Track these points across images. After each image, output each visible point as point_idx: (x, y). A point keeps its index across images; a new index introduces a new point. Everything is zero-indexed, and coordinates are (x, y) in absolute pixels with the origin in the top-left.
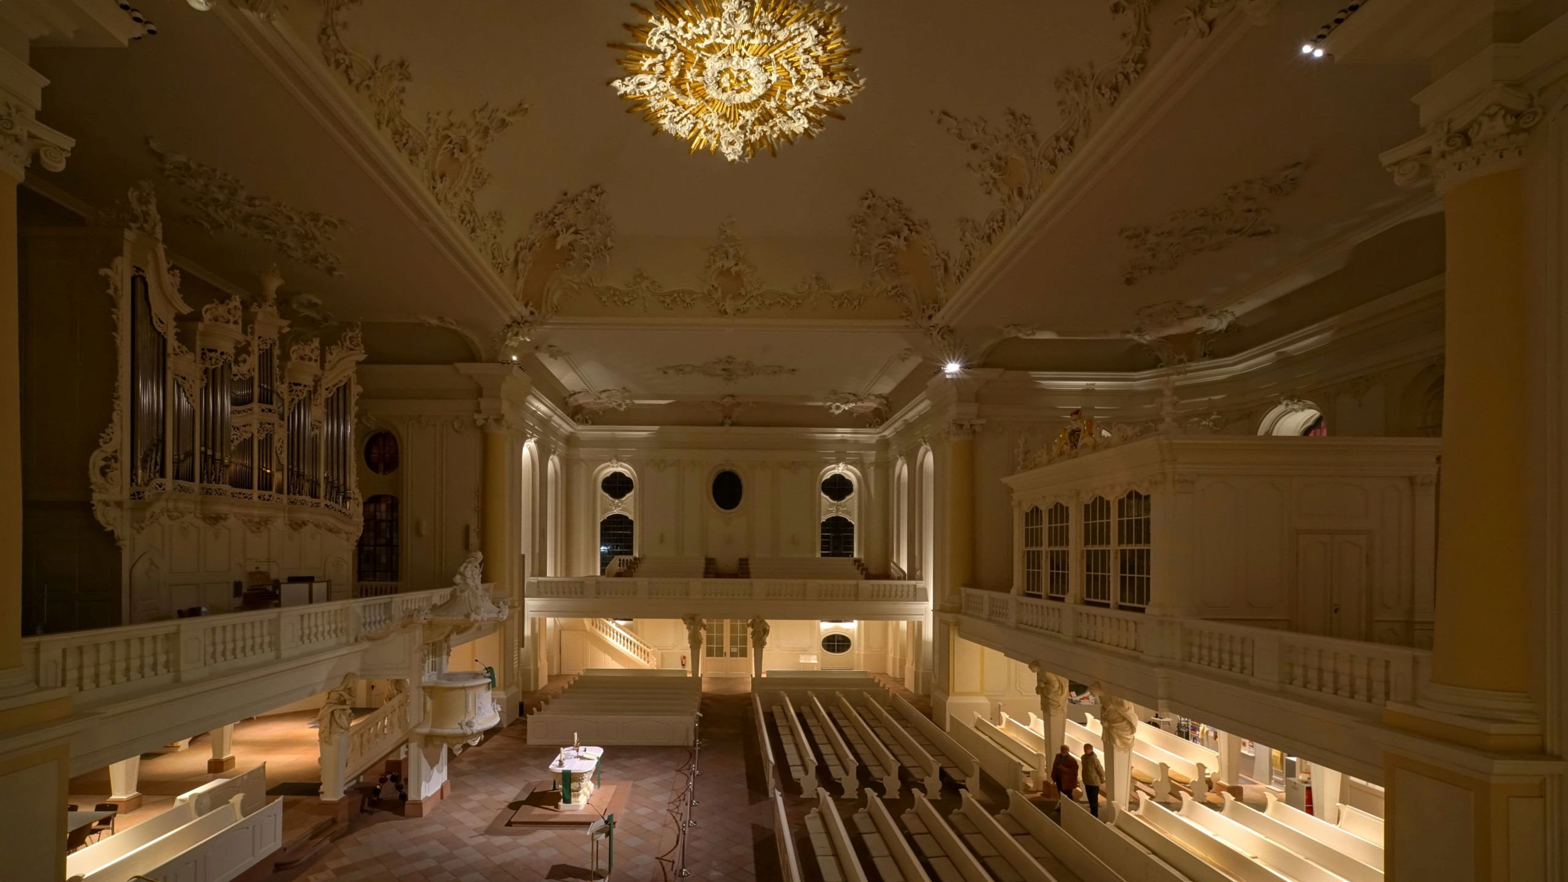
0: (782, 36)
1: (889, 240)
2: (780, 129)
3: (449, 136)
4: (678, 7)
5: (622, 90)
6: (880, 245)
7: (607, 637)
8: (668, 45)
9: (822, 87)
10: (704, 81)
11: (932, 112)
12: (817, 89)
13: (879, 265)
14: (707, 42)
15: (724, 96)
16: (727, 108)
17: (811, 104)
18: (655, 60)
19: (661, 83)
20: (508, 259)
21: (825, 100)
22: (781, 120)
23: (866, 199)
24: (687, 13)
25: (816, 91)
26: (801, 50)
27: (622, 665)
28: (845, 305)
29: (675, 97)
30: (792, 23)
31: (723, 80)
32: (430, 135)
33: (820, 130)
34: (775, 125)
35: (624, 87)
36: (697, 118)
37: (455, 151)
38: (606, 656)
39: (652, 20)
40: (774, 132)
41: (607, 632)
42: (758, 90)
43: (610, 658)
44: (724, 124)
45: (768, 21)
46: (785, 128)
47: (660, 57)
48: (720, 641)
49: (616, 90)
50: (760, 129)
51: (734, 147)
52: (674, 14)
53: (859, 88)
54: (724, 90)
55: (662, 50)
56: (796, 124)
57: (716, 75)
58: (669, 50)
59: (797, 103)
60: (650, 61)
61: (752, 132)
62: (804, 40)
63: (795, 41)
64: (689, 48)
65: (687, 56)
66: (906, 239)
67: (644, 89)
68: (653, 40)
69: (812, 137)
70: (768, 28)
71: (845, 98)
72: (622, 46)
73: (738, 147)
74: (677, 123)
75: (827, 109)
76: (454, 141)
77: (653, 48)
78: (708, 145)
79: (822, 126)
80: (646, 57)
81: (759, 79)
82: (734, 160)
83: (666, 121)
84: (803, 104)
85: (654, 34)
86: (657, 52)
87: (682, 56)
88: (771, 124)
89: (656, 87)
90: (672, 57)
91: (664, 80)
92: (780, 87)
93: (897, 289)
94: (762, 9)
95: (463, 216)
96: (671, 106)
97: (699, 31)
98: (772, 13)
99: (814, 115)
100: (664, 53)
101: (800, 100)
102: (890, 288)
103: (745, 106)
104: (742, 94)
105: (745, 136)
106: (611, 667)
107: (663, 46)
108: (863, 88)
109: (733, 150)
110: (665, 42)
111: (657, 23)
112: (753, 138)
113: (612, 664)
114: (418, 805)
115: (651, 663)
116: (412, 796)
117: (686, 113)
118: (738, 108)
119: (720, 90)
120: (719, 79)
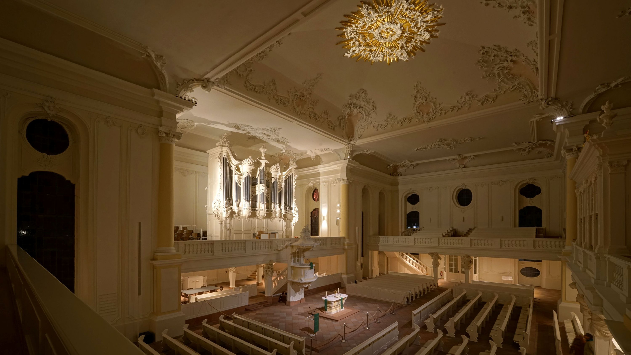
0: (392, 10)
1: (502, 65)
2: (420, 41)
3: (296, 94)
4: (350, 22)
5: (349, 56)
6: (498, 68)
7: (405, 261)
8: (354, 35)
9: (425, 18)
10: (376, 39)
11: (481, 3)
12: (422, 19)
13: (501, 78)
14: (367, 27)
15: (387, 40)
16: (392, 43)
17: (425, 26)
18: (353, 41)
19: (361, 48)
20: (336, 124)
21: (430, 22)
22: (417, 37)
23: (481, 51)
24: (353, 22)
25: (422, 21)
26: (404, 10)
27: (412, 272)
28: (485, 102)
29: (369, 49)
30: (393, 4)
31: (382, 35)
32: (290, 96)
33: (438, 33)
34: (416, 40)
35: (349, 54)
36: (383, 52)
37: (301, 98)
38: (405, 268)
39: (344, 30)
40: (418, 43)
41: (405, 258)
42: (399, 32)
43: (407, 269)
44: (394, 50)
45: (383, 8)
46: (421, 39)
47: (354, 40)
48: (456, 265)
49: (347, 57)
50: (410, 44)
51: (404, 56)
52: (349, 24)
53: (442, 9)
54: (386, 38)
55: (354, 37)
56: (425, 36)
57: (379, 35)
58: (357, 36)
59: (418, 29)
60: (352, 43)
61: (408, 47)
62: (403, 6)
63: (400, 8)
64: (363, 31)
65: (364, 34)
66: (511, 61)
67: (356, 52)
68: (348, 36)
69: (437, 37)
70: (385, 10)
71: (439, 16)
72: (341, 42)
73: (405, 55)
74: (377, 57)
75: (435, 24)
76: (299, 95)
77: (349, 38)
78: (393, 59)
79: (438, 31)
80: (350, 42)
81: (396, 28)
82: (407, 61)
83: (371, 58)
84: (421, 27)
85: (347, 34)
86: (352, 39)
87: (362, 35)
88: (414, 41)
89: (360, 49)
90: (359, 37)
91: (361, 46)
92: (407, 26)
93: (516, 86)
94: (378, 6)
95: (310, 116)
96: (370, 53)
97: (361, 25)
98: (383, 5)
99: (431, 29)
100: (355, 37)
101: (419, 27)
102: (511, 87)
103: (398, 40)
104: (394, 36)
105: (405, 50)
106: (407, 273)
107: (353, 36)
108: (444, 9)
109: (404, 57)
110: (353, 34)
111: (346, 30)
112: (409, 49)
113: (408, 272)
114: (289, 302)
115: (424, 272)
116: (288, 300)
117: (377, 52)
118: (396, 41)
119: (384, 39)
120: (381, 35)
